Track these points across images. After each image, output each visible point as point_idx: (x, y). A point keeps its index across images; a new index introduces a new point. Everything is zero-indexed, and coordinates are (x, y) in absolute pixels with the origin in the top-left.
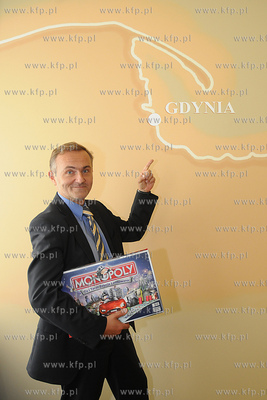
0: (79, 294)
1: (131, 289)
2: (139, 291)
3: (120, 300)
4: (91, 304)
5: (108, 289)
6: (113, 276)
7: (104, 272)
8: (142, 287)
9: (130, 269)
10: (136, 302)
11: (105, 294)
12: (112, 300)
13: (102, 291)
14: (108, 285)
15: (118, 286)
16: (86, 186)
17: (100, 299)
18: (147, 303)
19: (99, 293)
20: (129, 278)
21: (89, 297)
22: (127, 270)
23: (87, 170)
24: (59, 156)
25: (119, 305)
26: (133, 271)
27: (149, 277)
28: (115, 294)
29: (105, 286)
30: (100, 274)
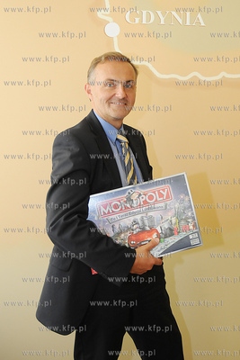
0: (104, 222)
1: (166, 218)
2: (174, 220)
3: (152, 230)
4: (119, 234)
5: (138, 217)
6: (145, 202)
7: (135, 196)
8: (178, 215)
9: (165, 194)
10: (171, 232)
11: (135, 222)
12: (143, 230)
13: (132, 219)
14: (139, 213)
15: (150, 214)
16: (127, 103)
17: (129, 229)
18: (183, 235)
19: (127, 222)
20: (163, 204)
21: (117, 226)
22: (161, 195)
23: (129, 85)
24: (99, 65)
25: (151, 236)
26: (168, 197)
27: (186, 204)
28: (146, 222)
29: (135, 214)
30: (129, 199)
